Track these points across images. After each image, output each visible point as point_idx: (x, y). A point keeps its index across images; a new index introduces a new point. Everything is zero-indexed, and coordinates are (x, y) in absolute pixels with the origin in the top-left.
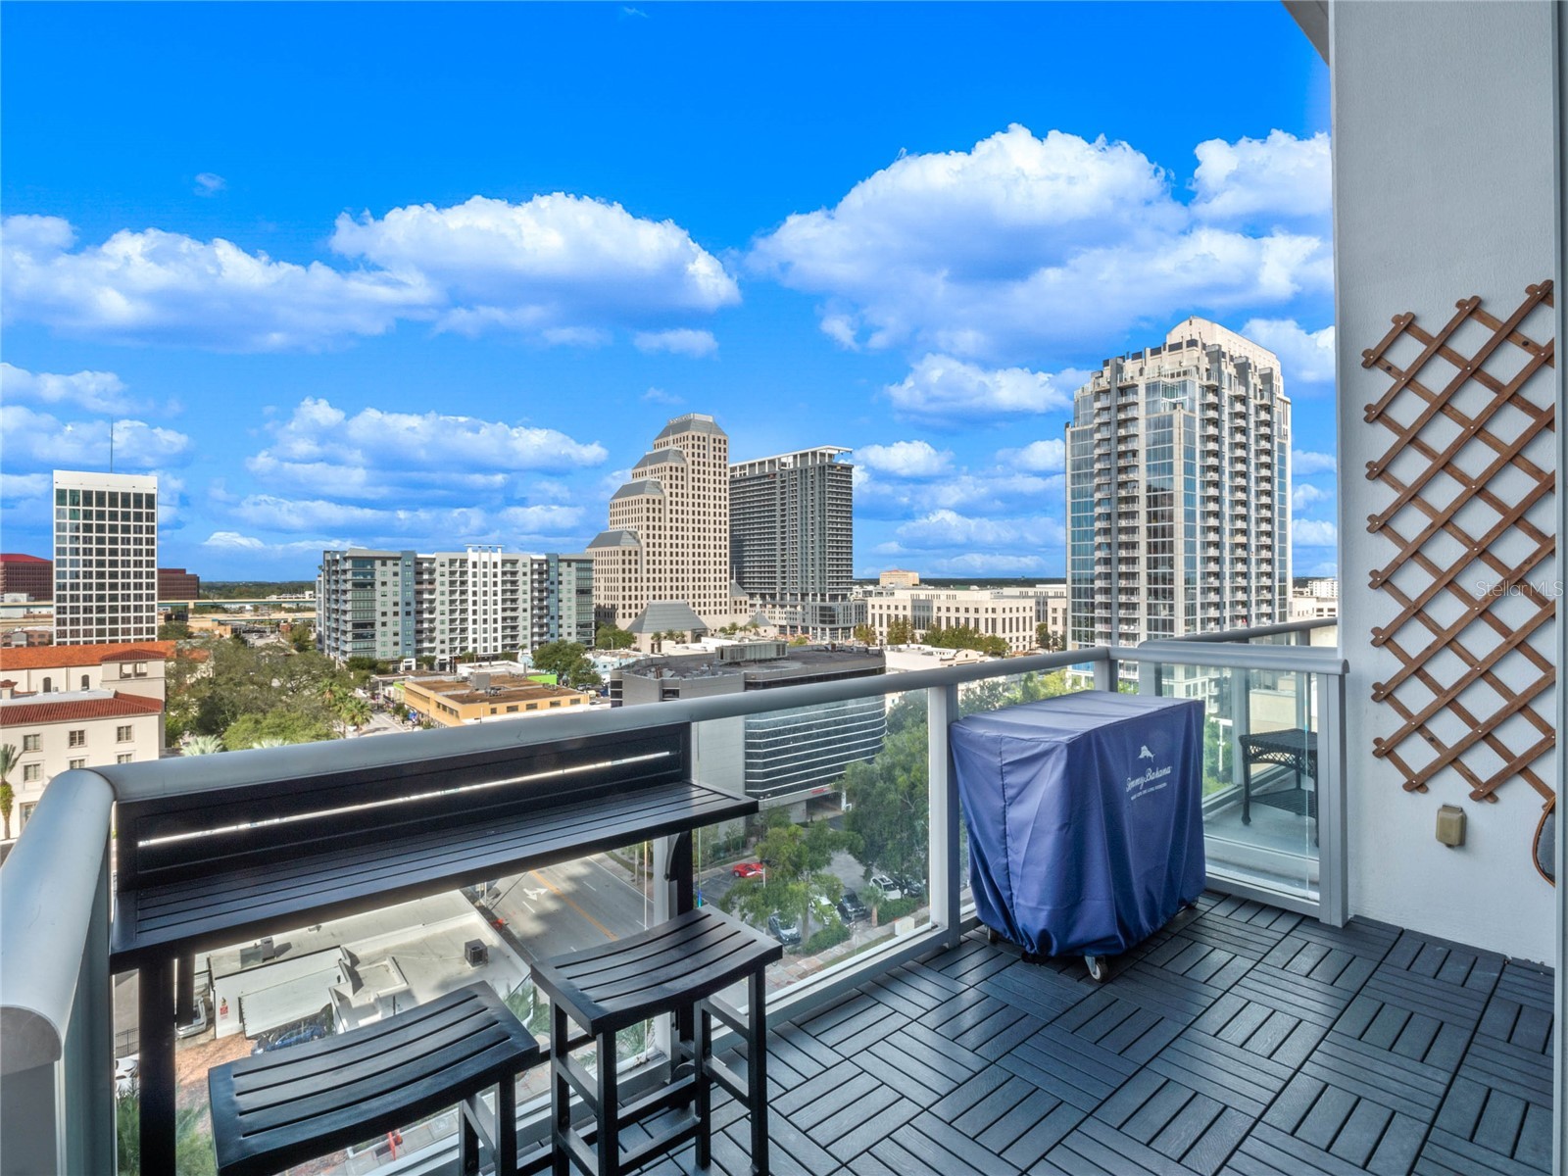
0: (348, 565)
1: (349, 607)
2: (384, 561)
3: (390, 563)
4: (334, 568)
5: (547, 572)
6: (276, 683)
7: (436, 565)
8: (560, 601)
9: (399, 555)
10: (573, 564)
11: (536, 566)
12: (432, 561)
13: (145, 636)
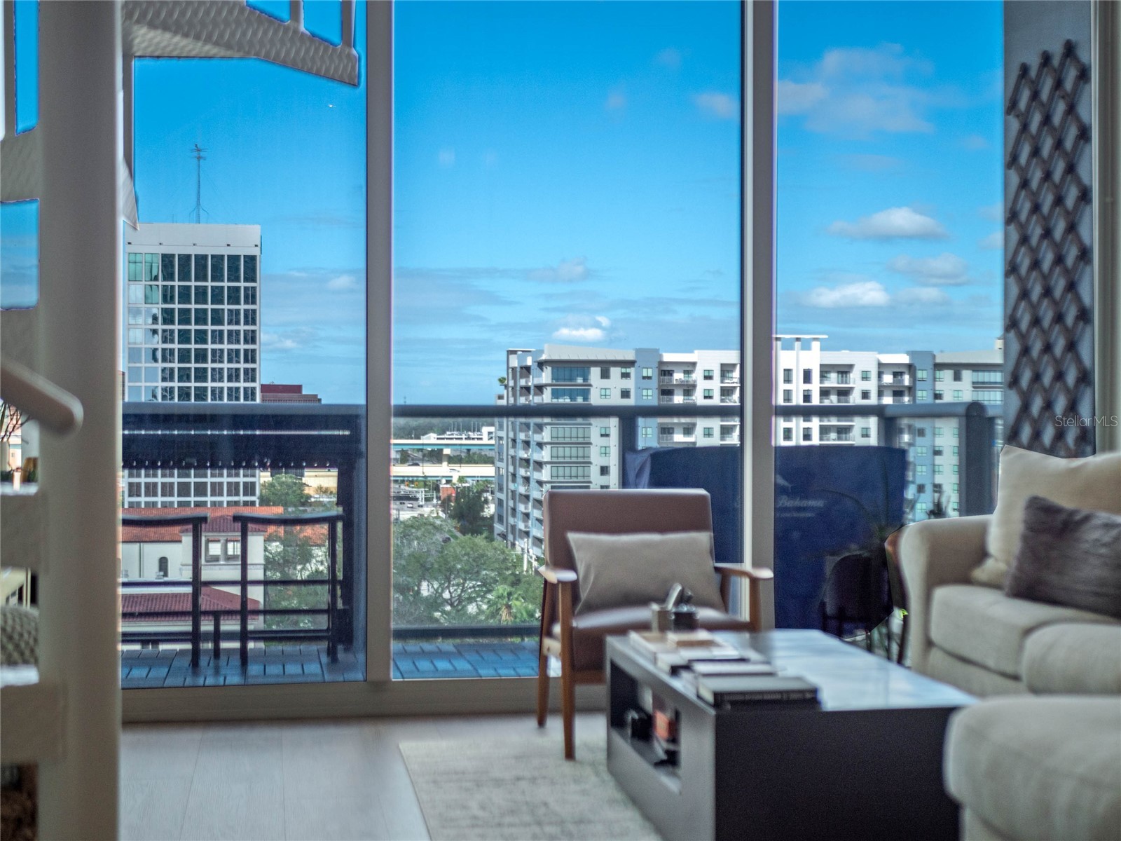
0: (545, 377)
1: (545, 455)
2: (605, 367)
3: (615, 372)
4: (523, 382)
5: (911, 390)
6: (426, 589)
7: (697, 376)
8: (937, 453)
9: (630, 356)
10: (967, 375)
11: (888, 379)
12: (689, 367)
13: (242, 498)
